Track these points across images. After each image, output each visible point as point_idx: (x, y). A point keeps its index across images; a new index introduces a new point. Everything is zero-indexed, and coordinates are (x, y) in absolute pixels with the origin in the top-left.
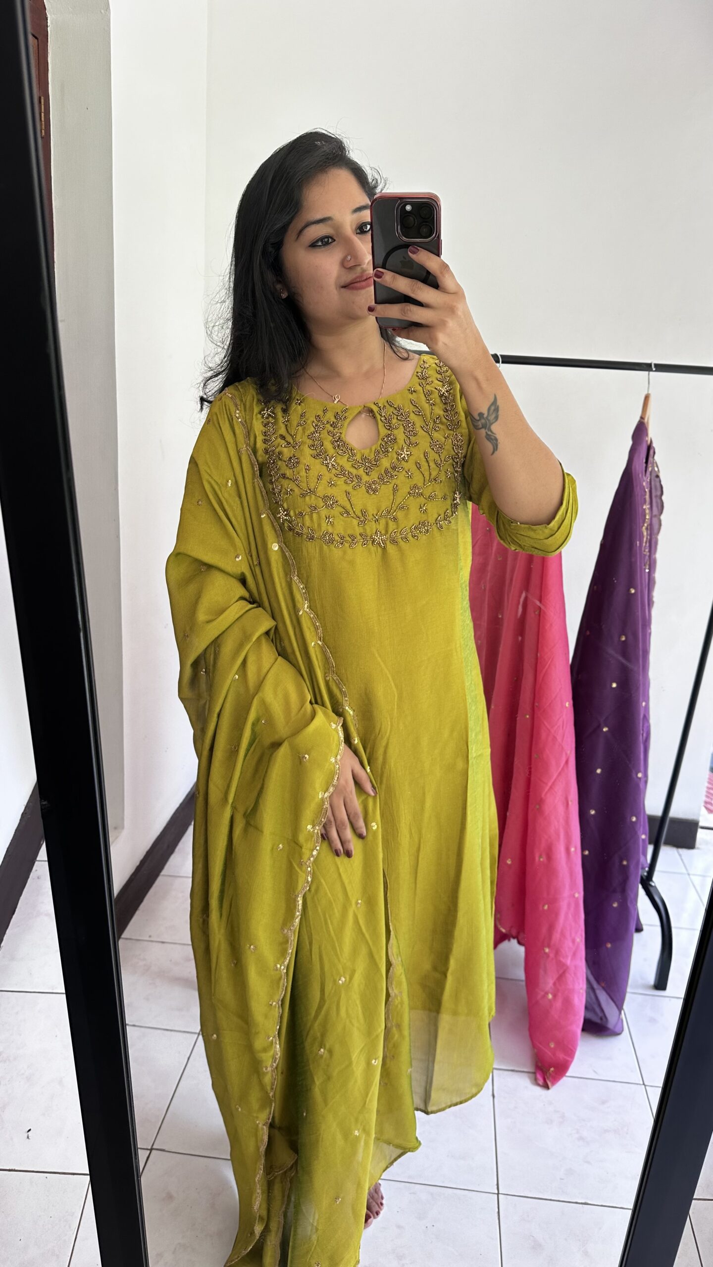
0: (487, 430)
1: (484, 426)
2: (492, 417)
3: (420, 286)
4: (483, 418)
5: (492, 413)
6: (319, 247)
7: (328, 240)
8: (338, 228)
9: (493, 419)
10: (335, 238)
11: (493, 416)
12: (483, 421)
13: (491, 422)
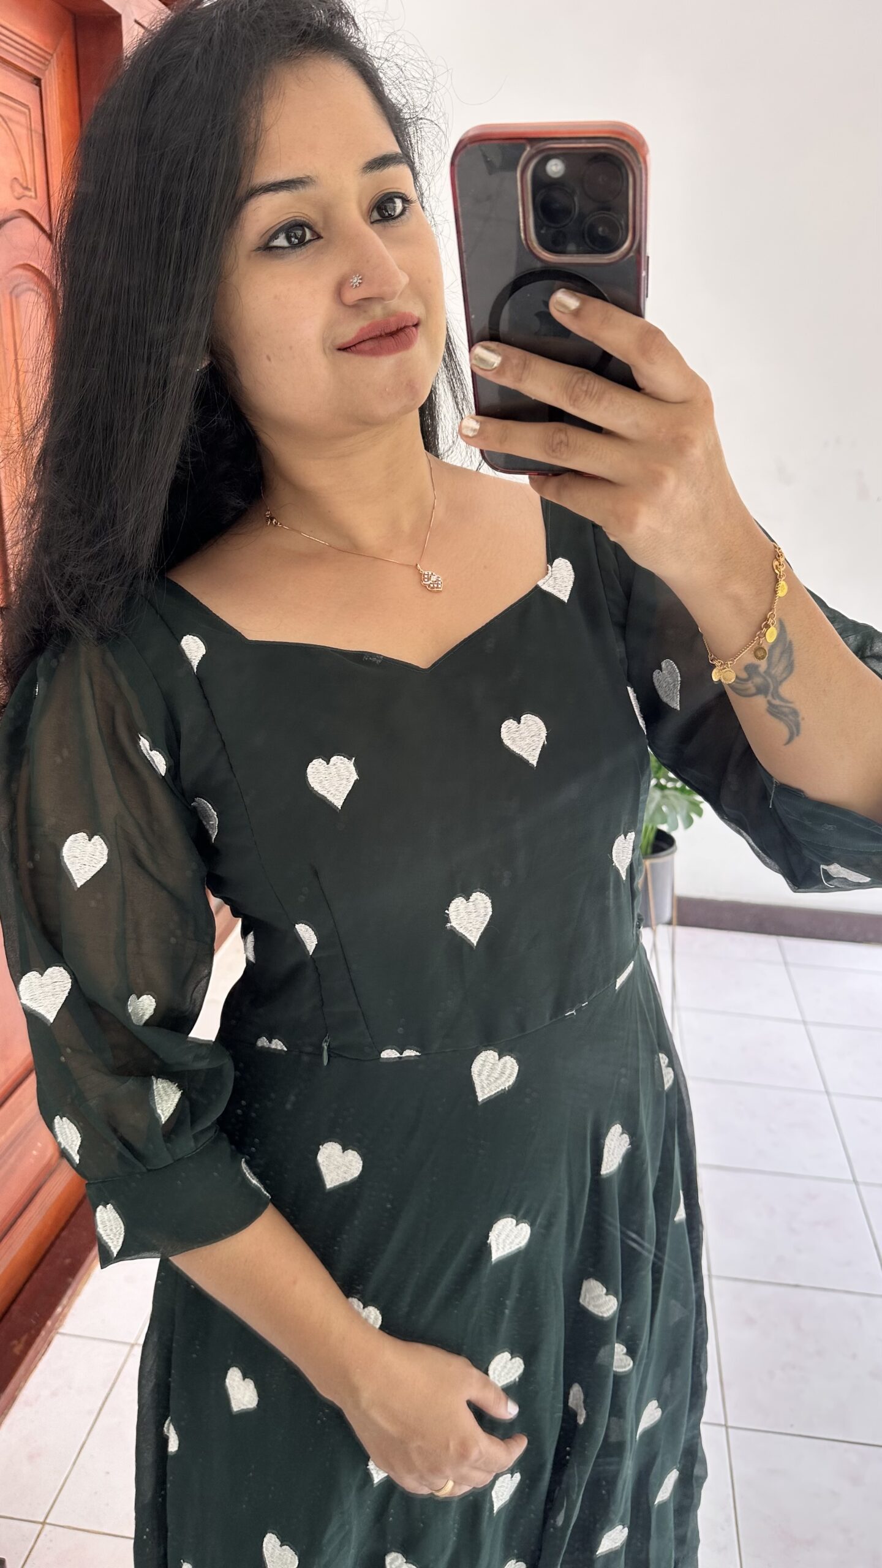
0: (770, 698)
1: (762, 690)
2: (778, 670)
3: (591, 386)
4: (758, 674)
5: (779, 660)
6: (280, 251)
7: (304, 235)
8: (327, 211)
9: (782, 673)
10: (322, 235)
11: (781, 667)
12: (758, 680)
13: (779, 679)
